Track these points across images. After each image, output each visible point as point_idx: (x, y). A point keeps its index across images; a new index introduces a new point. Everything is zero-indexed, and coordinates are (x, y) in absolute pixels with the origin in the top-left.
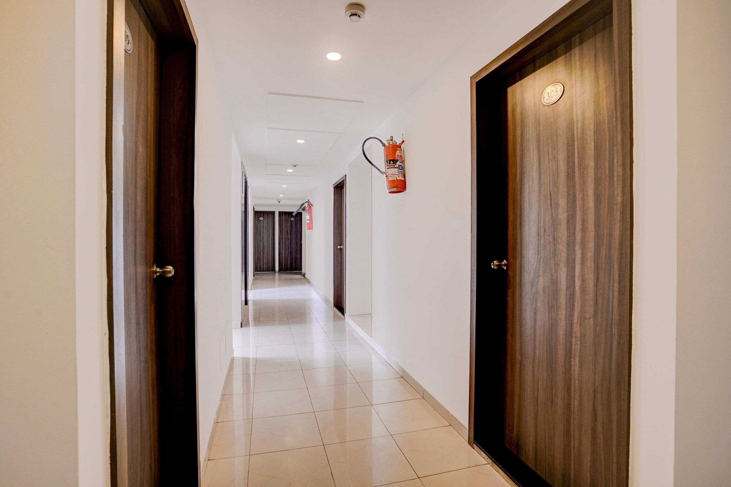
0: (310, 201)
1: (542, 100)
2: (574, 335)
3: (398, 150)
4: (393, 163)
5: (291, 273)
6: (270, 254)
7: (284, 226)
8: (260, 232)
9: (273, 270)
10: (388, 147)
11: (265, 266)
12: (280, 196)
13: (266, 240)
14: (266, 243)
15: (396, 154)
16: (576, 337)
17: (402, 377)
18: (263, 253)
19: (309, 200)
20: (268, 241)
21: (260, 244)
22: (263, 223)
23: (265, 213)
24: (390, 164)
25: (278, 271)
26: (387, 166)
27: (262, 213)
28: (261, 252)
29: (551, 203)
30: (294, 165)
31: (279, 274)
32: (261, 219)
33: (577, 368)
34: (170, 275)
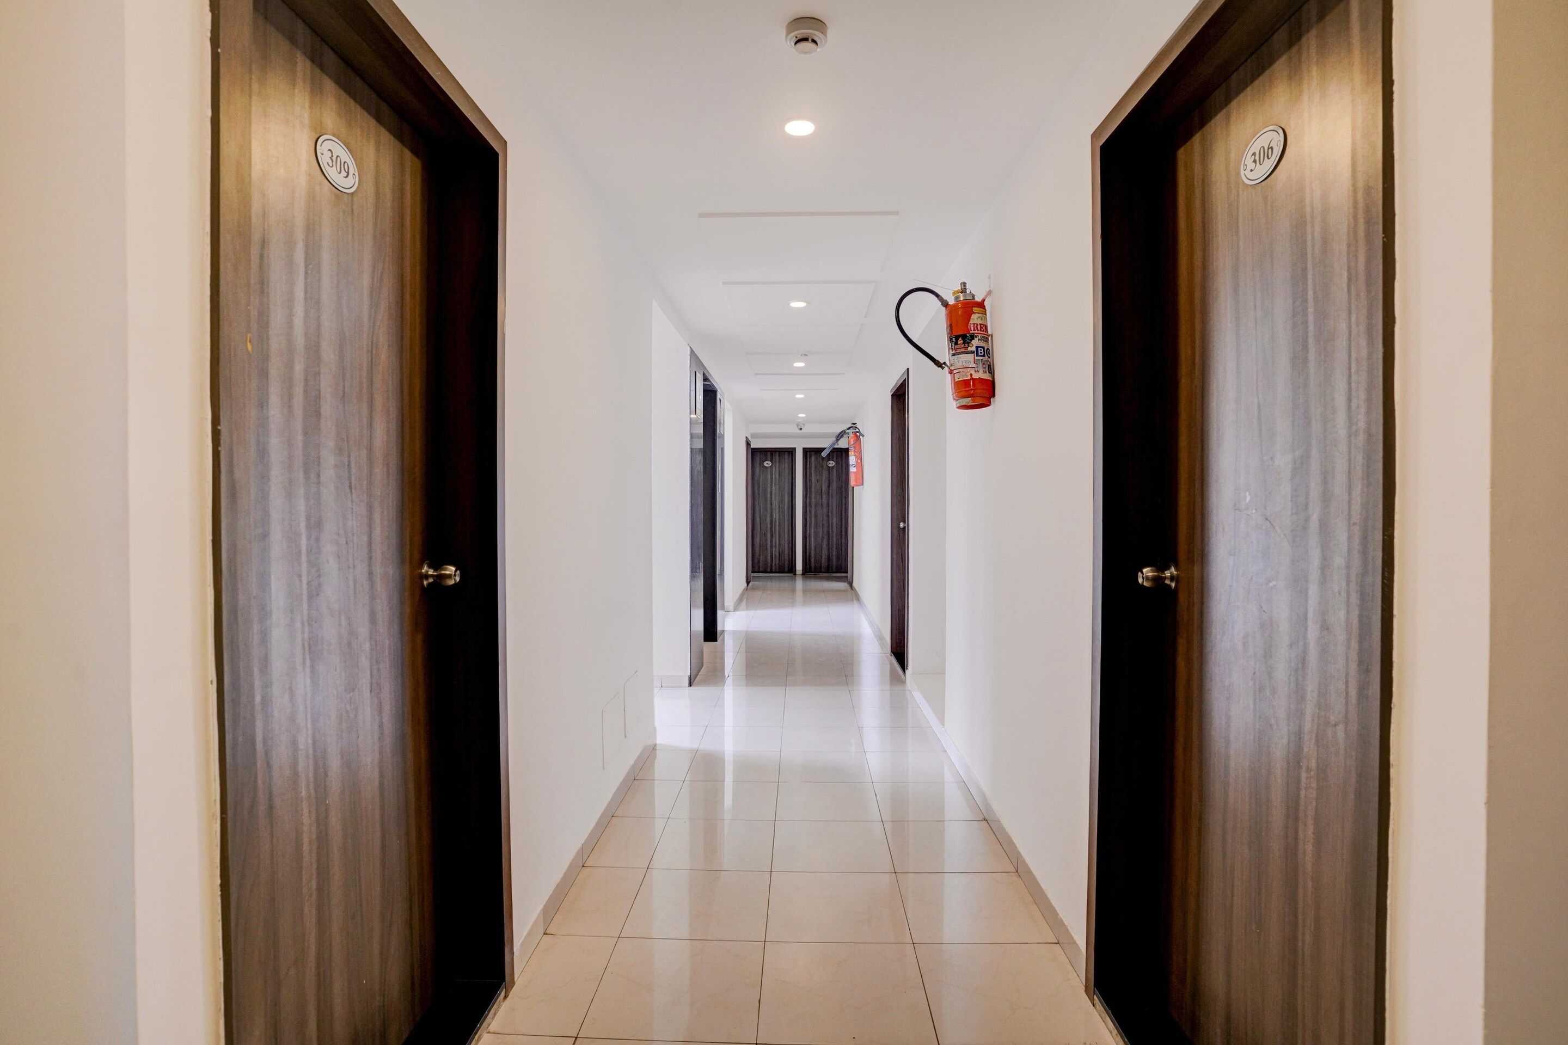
0: (858, 426)
1: (1242, 172)
2: (1304, 764)
3: (975, 313)
4: (964, 343)
5: (828, 579)
6: (786, 536)
7: (813, 479)
8: (765, 490)
9: (792, 569)
10: (954, 306)
11: (776, 562)
12: (800, 415)
13: (777, 507)
14: (776, 515)
15: (971, 322)
16: (1308, 770)
17: (985, 820)
18: (772, 536)
19: (854, 424)
20: (781, 511)
21: (766, 517)
22: (772, 474)
23: (775, 452)
24: (958, 344)
25: (801, 573)
26: (951, 351)
27: (769, 453)
28: (767, 532)
29: (1260, 430)
30: (804, 353)
31: (803, 581)
32: (767, 464)
33: (1309, 847)
34: (451, 582)
